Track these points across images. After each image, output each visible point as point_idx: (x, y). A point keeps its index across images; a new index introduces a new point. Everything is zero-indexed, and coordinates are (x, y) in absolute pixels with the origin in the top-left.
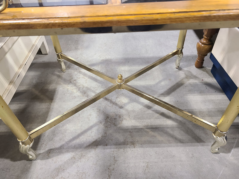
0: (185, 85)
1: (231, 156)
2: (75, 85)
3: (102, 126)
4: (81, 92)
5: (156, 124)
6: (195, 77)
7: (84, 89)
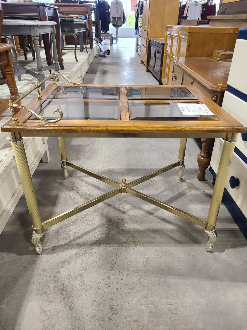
0: (187, 195)
1: (224, 255)
2: (78, 192)
3: (105, 228)
4: (83, 198)
5: (157, 228)
6: (197, 189)
7: (87, 196)
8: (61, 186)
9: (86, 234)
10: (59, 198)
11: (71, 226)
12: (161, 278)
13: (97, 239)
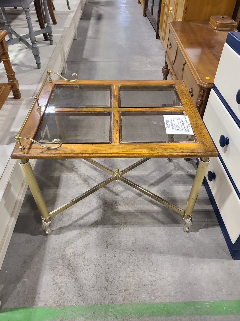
0: (173, 176)
1: (198, 234)
2: (77, 173)
3: (101, 210)
4: (82, 180)
5: (145, 209)
6: (182, 169)
7: (85, 177)
8: (63, 167)
9: (86, 215)
10: (61, 180)
11: (73, 208)
12: (146, 255)
13: (94, 220)
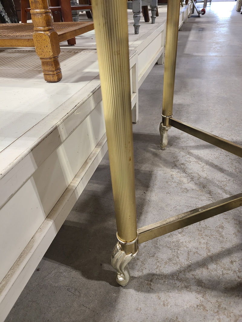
2: (184, 171)
4: (196, 184)
7: (201, 180)
8: (156, 159)
9: (214, 258)
10: (153, 178)
11: (180, 235)
13: (239, 277)
